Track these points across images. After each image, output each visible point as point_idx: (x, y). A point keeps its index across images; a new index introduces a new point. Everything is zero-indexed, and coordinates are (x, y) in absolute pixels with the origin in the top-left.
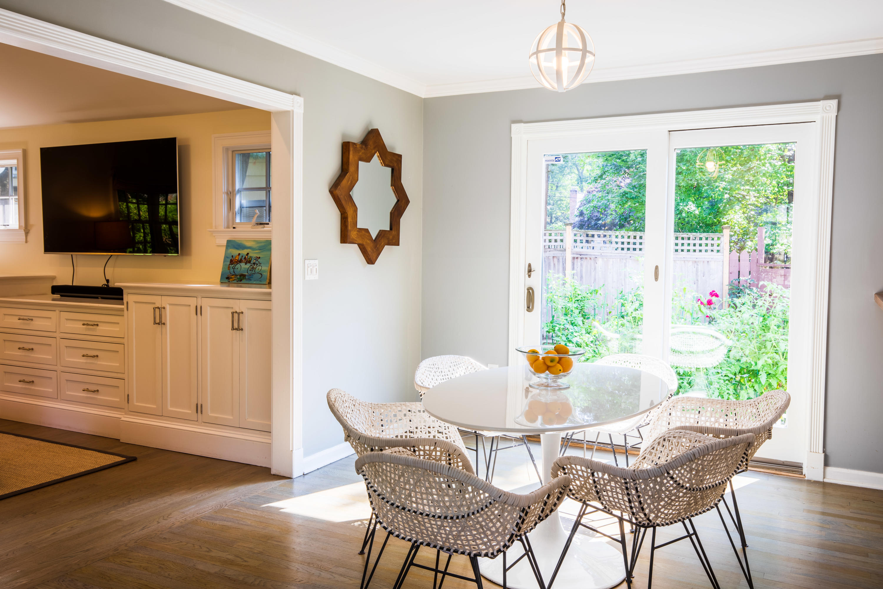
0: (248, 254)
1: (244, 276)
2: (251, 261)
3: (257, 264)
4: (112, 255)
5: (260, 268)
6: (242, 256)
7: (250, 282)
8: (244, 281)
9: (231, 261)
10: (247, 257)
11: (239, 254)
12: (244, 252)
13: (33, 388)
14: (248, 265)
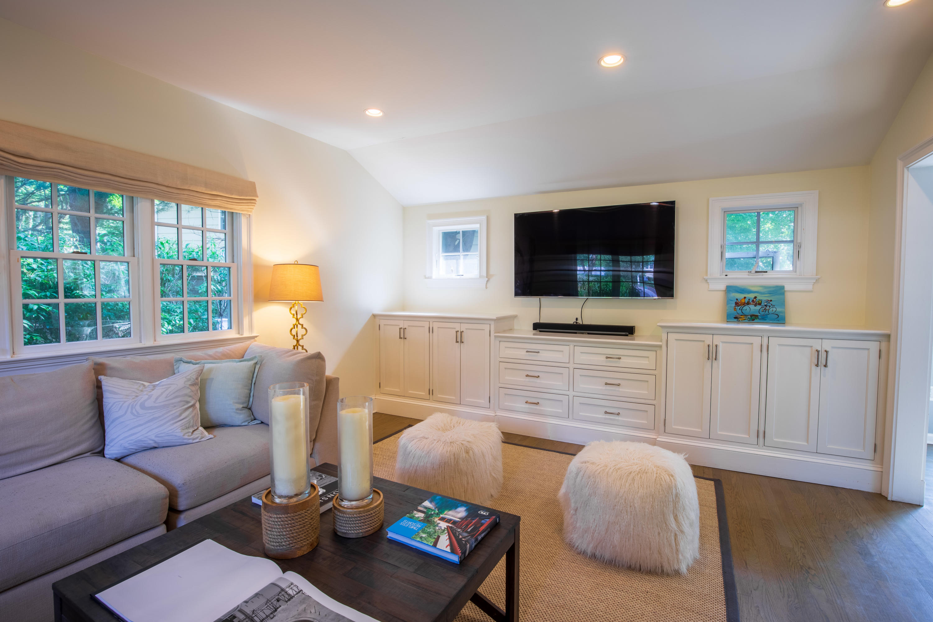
0: (755, 297)
1: (757, 316)
2: (761, 303)
3: (770, 306)
4: (588, 299)
5: (774, 309)
6: (749, 299)
7: (766, 321)
8: (756, 321)
9: (737, 304)
10: (755, 300)
11: (745, 298)
12: (752, 296)
13: (538, 408)
14: (758, 307)
